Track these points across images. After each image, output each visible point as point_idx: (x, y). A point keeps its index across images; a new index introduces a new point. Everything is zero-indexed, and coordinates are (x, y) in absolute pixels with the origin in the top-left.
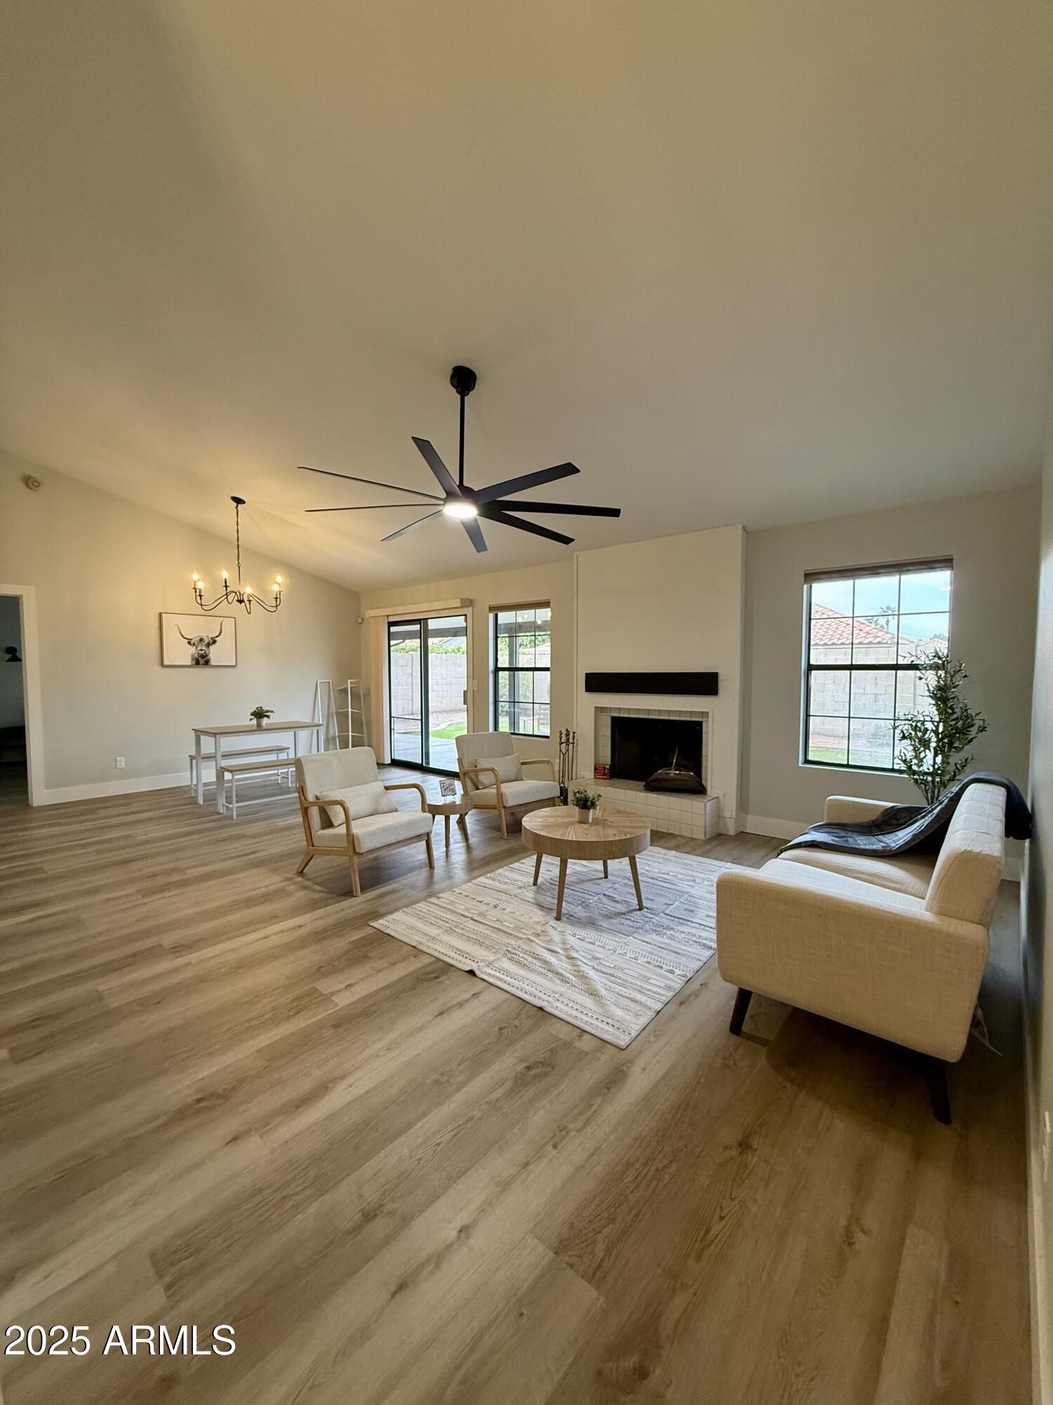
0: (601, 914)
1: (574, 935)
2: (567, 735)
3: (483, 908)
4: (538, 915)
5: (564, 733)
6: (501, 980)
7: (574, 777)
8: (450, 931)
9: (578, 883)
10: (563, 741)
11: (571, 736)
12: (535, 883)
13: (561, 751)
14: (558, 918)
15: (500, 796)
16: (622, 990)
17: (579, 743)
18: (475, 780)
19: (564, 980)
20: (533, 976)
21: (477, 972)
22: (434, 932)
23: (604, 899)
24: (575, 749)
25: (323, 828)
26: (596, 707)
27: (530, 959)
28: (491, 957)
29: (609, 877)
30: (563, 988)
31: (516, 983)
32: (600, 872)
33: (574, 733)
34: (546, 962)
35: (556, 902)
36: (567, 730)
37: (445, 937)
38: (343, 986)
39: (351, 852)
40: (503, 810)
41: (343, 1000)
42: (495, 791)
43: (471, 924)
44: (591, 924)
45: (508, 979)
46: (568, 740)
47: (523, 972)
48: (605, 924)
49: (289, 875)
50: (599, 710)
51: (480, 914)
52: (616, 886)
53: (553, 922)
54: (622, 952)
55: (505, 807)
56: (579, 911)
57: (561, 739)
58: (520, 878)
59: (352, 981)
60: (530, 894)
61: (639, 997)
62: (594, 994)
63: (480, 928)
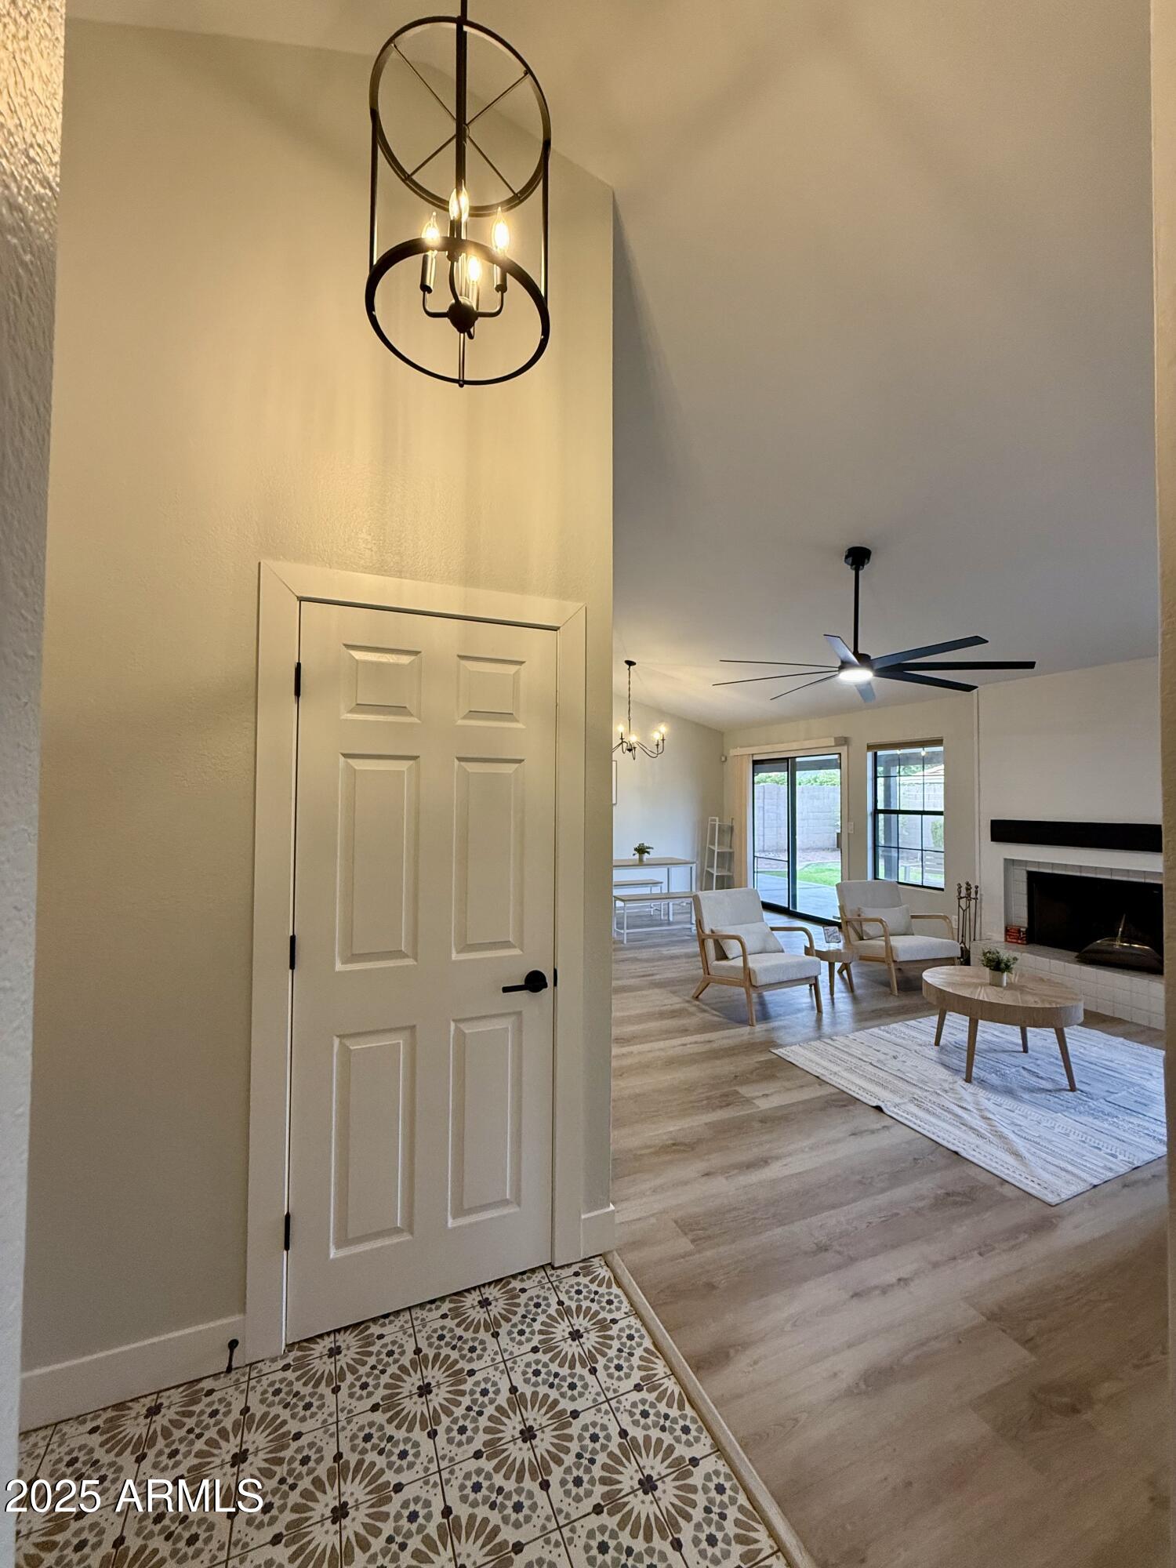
0: (1022, 1087)
1: (989, 1100)
2: (968, 889)
3: (882, 1057)
4: (943, 1074)
5: (964, 886)
6: (911, 1121)
7: (977, 937)
8: (850, 1070)
9: (988, 1051)
10: (962, 895)
11: (973, 891)
12: (937, 1043)
13: (959, 906)
14: (968, 1080)
15: (889, 949)
16: (1049, 1159)
17: (983, 898)
18: (859, 931)
19: (982, 1136)
20: (944, 1125)
21: (885, 1110)
22: (836, 1069)
23: (1024, 1073)
24: (978, 906)
25: (718, 959)
26: (1005, 860)
27: (939, 1110)
28: (898, 1100)
29: (1030, 1052)
30: (980, 1142)
31: (926, 1126)
32: (1017, 1045)
33: (977, 887)
34: (957, 1116)
35: (965, 1065)
36: (968, 884)
37: (845, 1074)
38: (761, 1094)
39: (748, 984)
40: (892, 965)
41: (764, 1105)
42: (883, 943)
43: (870, 1068)
44: (1009, 1092)
45: (918, 1122)
46: (969, 895)
47: (933, 1120)
48: (1026, 1096)
49: (687, 998)
50: (1009, 863)
51: (879, 1061)
52: (1039, 1062)
53: (962, 1083)
54: (1048, 1125)
55: (895, 961)
56: (993, 1079)
57: (960, 893)
58: (918, 1035)
59: (766, 1092)
60: (933, 1052)
61: (1070, 1168)
62: (1017, 1155)
63: (881, 1074)
